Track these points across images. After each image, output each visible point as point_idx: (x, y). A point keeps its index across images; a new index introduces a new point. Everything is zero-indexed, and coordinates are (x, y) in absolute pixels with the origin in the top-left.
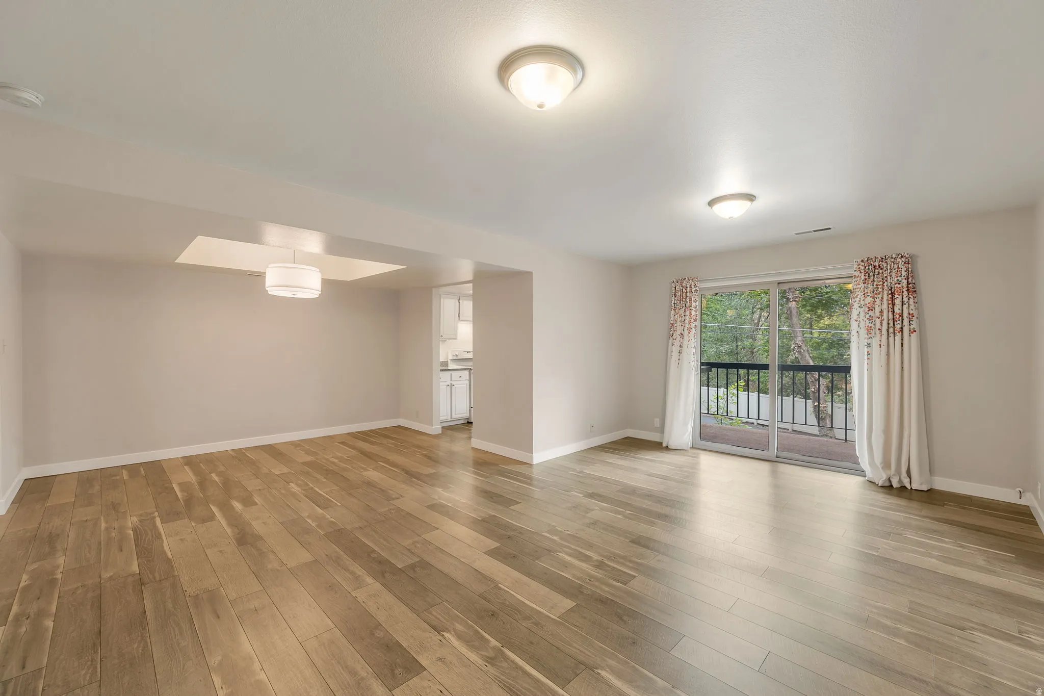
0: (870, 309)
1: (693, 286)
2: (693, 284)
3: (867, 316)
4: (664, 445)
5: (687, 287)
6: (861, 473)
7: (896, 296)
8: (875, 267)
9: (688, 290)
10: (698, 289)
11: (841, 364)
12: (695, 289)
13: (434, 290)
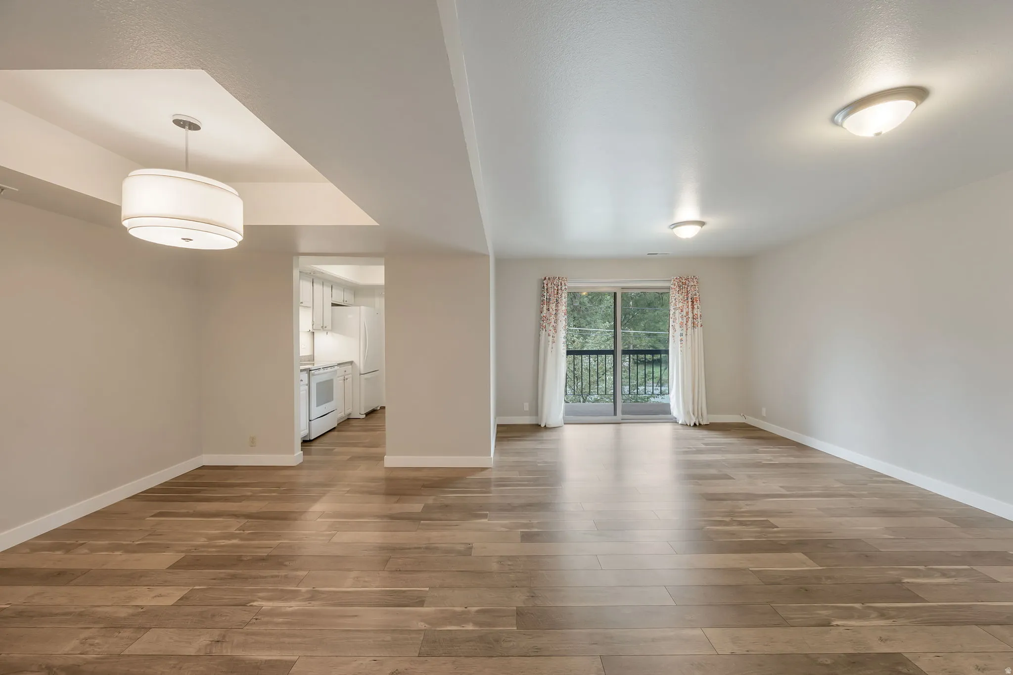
0: (682, 311)
1: (563, 285)
2: (563, 283)
3: (681, 315)
4: (543, 425)
5: (558, 285)
6: (674, 421)
7: (695, 303)
8: (682, 283)
9: (559, 287)
10: (567, 288)
11: (662, 348)
12: (564, 287)
13: (295, 258)
